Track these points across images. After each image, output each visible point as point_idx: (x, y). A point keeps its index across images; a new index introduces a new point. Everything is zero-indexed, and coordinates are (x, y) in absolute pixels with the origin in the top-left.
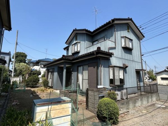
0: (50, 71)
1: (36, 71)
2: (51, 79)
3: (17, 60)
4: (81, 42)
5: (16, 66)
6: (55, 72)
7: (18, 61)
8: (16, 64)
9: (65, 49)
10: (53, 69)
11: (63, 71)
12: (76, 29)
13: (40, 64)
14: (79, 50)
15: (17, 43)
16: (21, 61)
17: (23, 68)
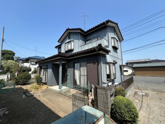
0: (43, 67)
1: (26, 67)
2: (44, 75)
3: (3, 58)
4: (75, 41)
5: (2, 64)
6: (49, 69)
7: (5, 58)
8: (3, 61)
9: (56, 47)
10: (46, 66)
11: (59, 68)
12: (69, 28)
13: (30, 61)
14: (72, 48)
15: (3, 40)
16: (8, 59)
17: (11, 65)
